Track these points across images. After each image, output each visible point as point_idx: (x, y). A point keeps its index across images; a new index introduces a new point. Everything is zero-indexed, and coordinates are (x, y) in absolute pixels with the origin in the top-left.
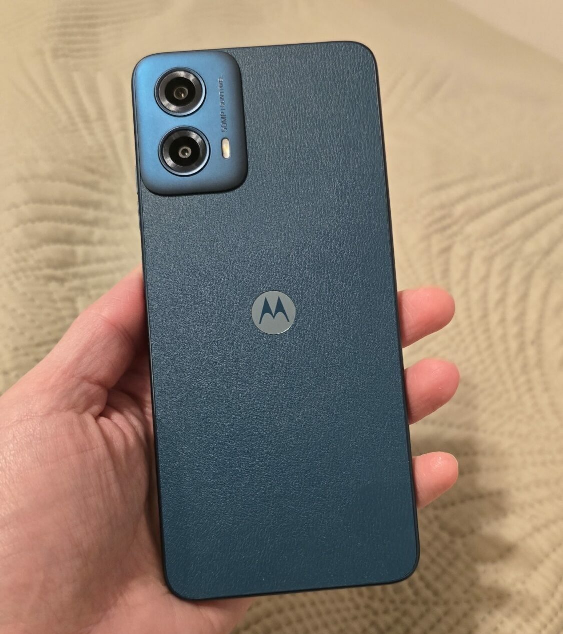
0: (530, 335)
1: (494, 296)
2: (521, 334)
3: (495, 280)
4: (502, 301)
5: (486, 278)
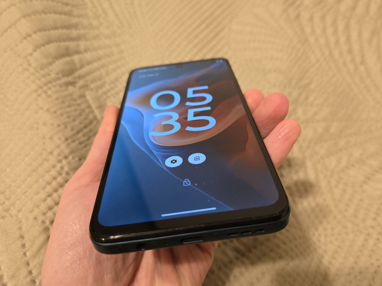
2: (353, 60)
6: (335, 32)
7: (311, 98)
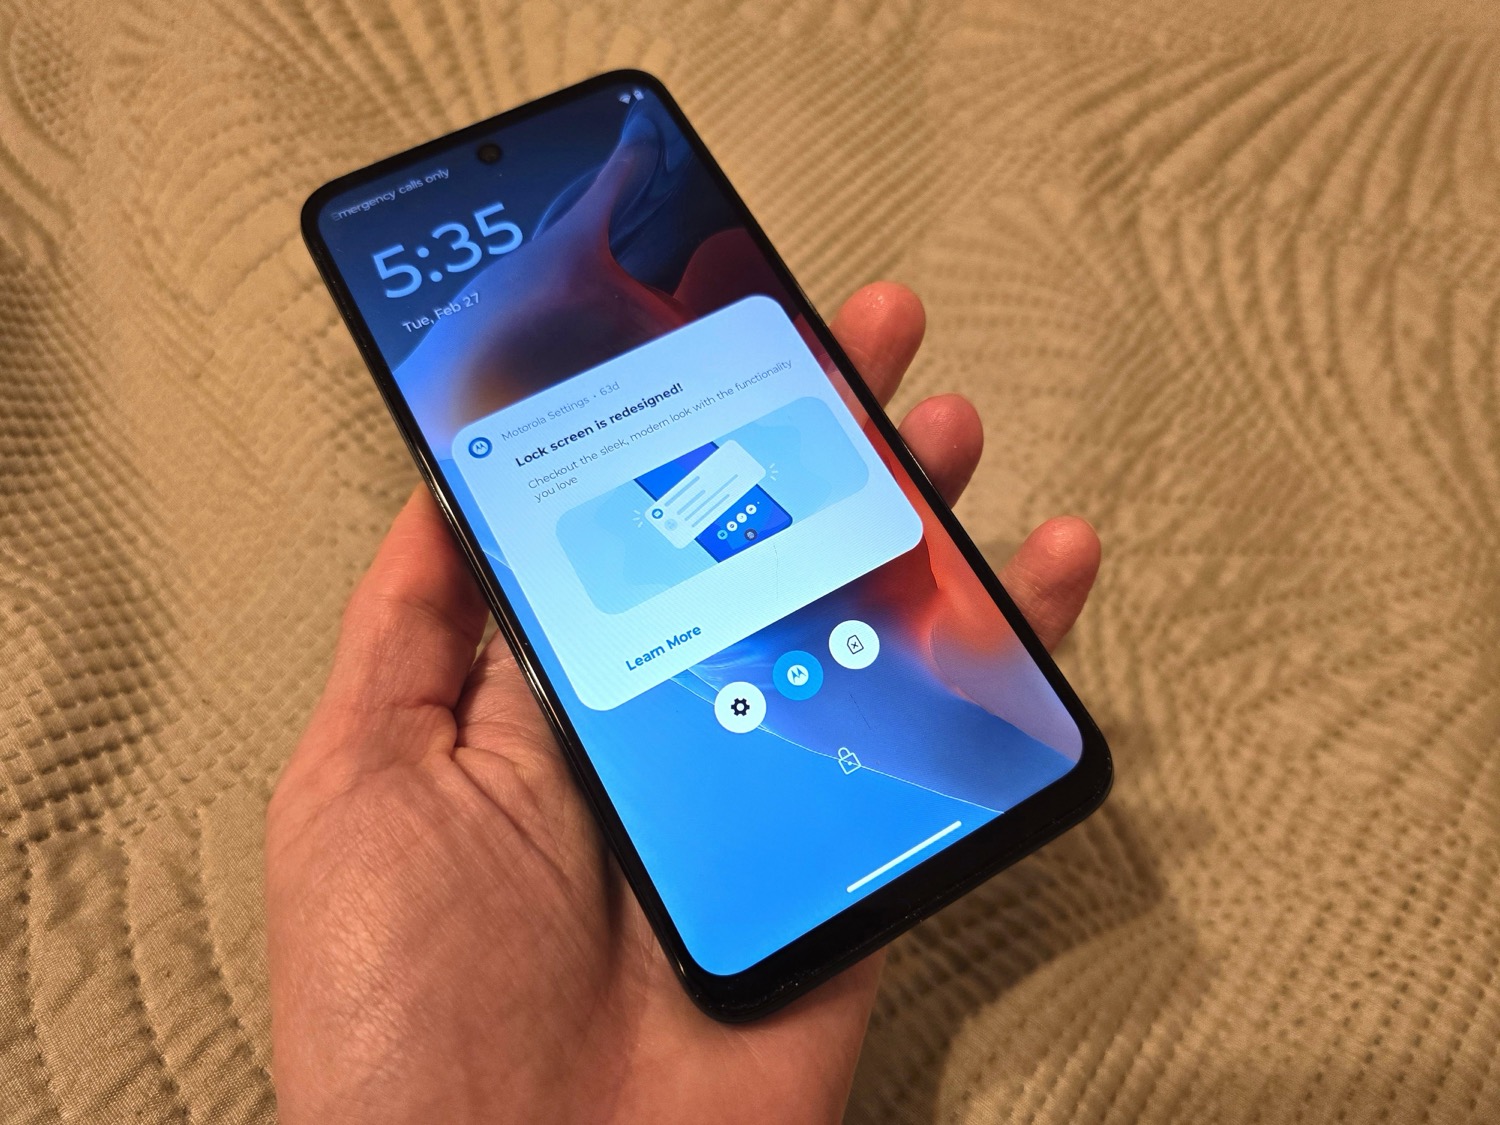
0: (1320, 359)
1: (1238, 296)
2: (1303, 362)
3: (1232, 266)
4: (1254, 303)
5: (1214, 266)
6: (1249, 273)
7: (1164, 477)
